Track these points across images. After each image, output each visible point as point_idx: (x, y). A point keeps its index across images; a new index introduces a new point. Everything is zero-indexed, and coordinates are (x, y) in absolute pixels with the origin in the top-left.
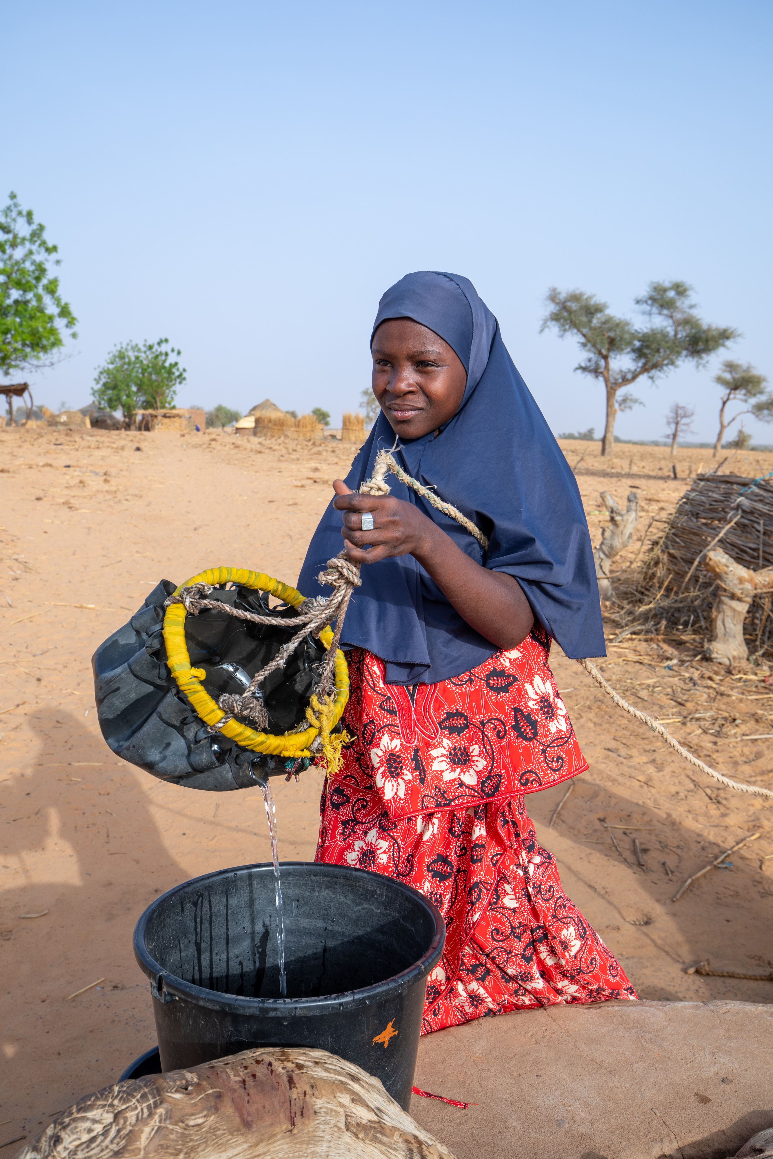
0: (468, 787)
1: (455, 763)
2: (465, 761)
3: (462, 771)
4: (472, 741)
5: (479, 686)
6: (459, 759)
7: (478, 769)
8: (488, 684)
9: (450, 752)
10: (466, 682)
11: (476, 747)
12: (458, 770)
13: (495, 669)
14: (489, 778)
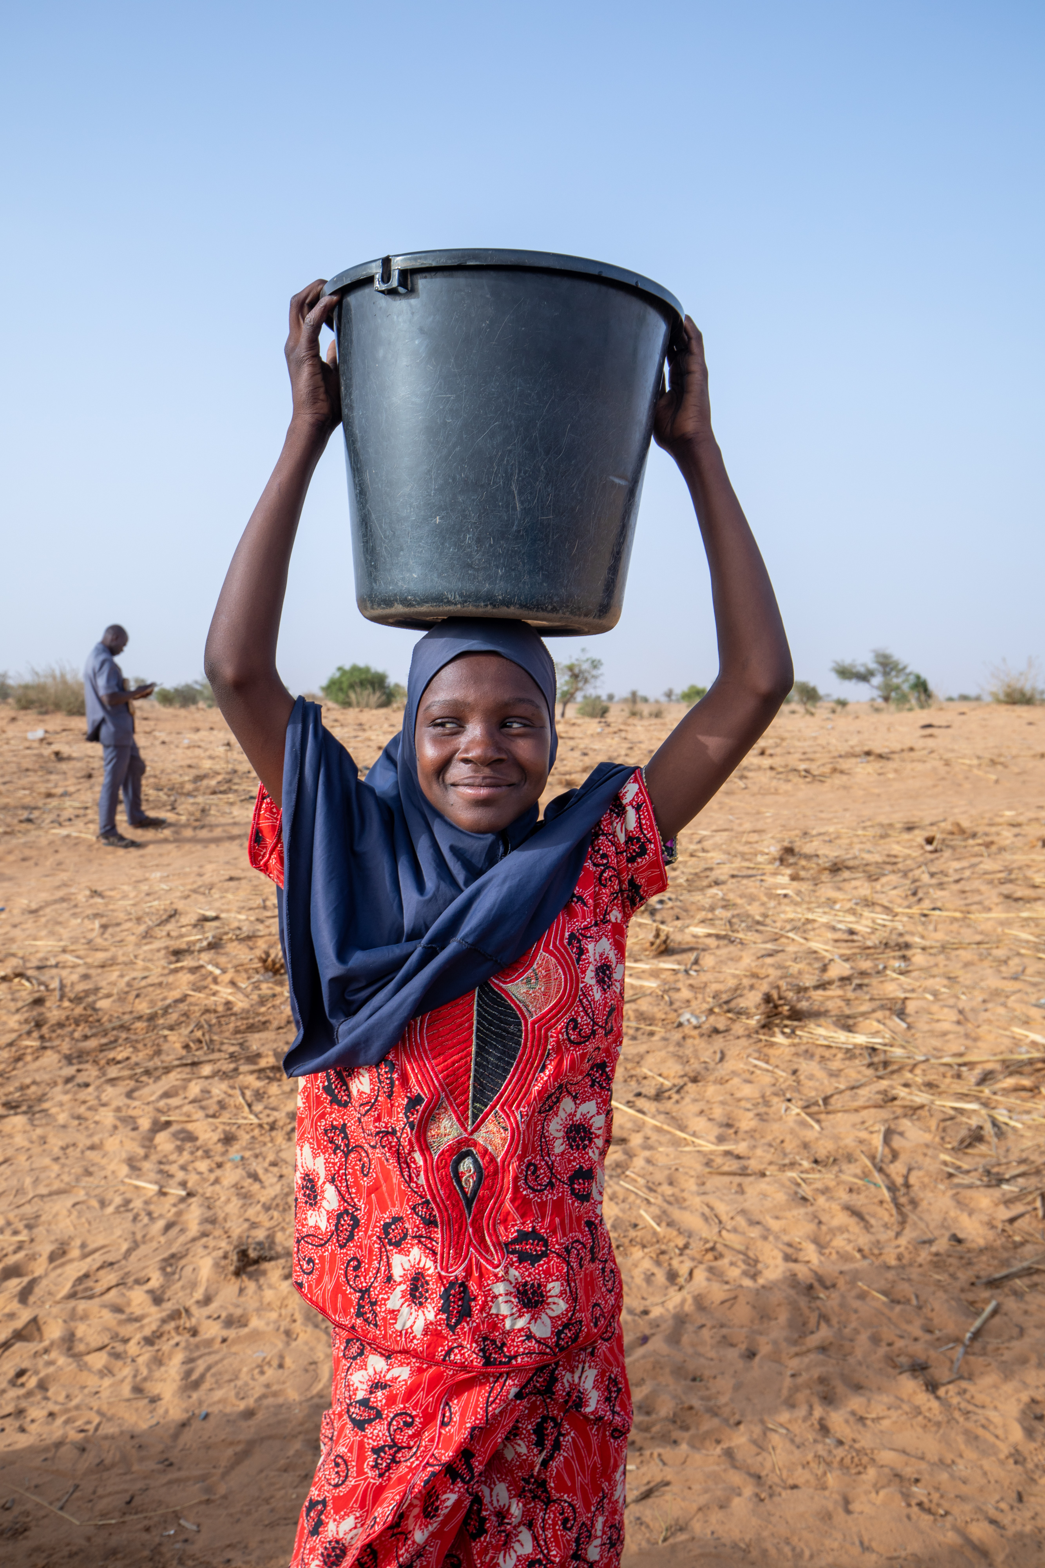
0: (538, 1342)
1: (525, 1305)
2: (537, 1302)
3: (532, 1318)
4: (551, 1276)
5: (563, 1192)
6: (529, 1300)
7: (553, 1314)
8: (573, 1190)
9: (518, 1289)
10: (546, 1186)
11: (557, 1284)
12: (527, 1316)
13: (581, 1167)
14: (566, 1326)
